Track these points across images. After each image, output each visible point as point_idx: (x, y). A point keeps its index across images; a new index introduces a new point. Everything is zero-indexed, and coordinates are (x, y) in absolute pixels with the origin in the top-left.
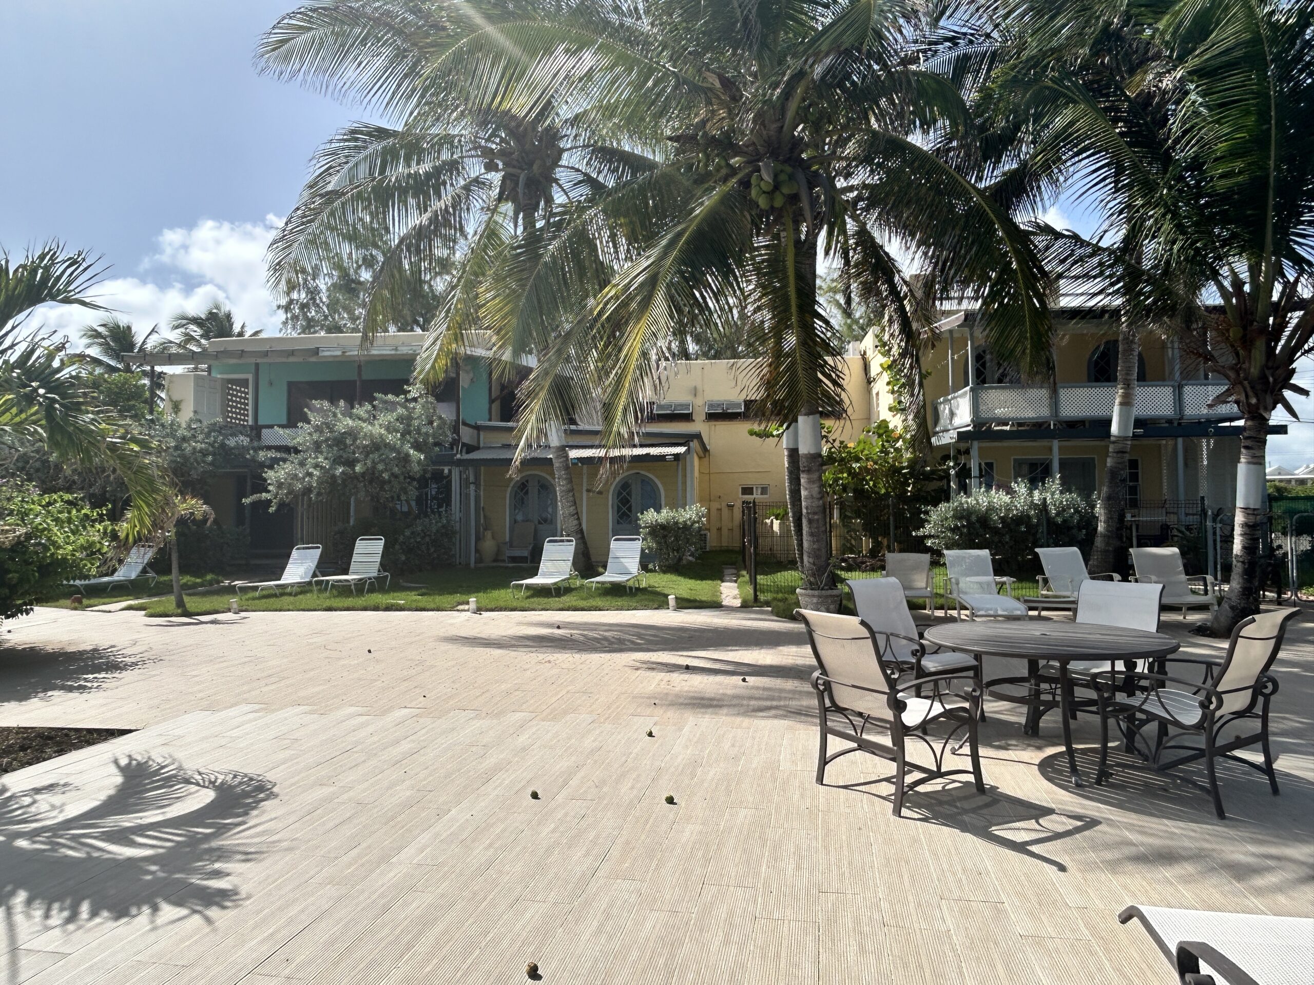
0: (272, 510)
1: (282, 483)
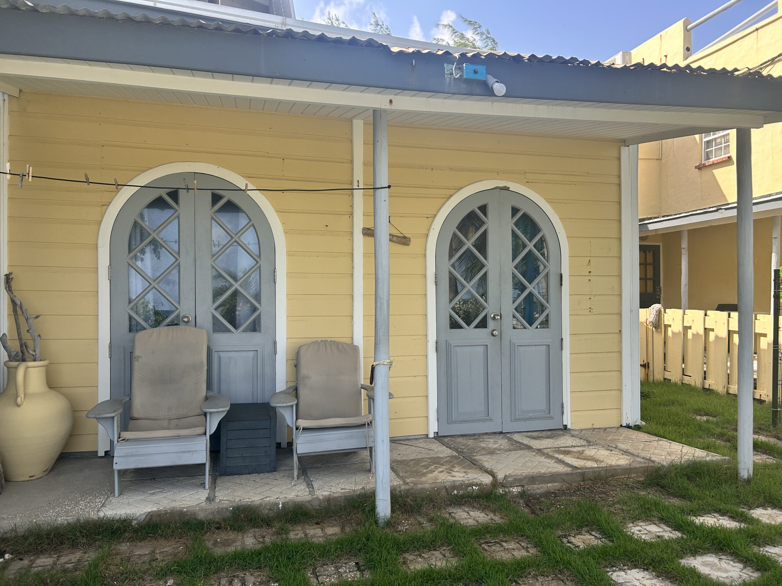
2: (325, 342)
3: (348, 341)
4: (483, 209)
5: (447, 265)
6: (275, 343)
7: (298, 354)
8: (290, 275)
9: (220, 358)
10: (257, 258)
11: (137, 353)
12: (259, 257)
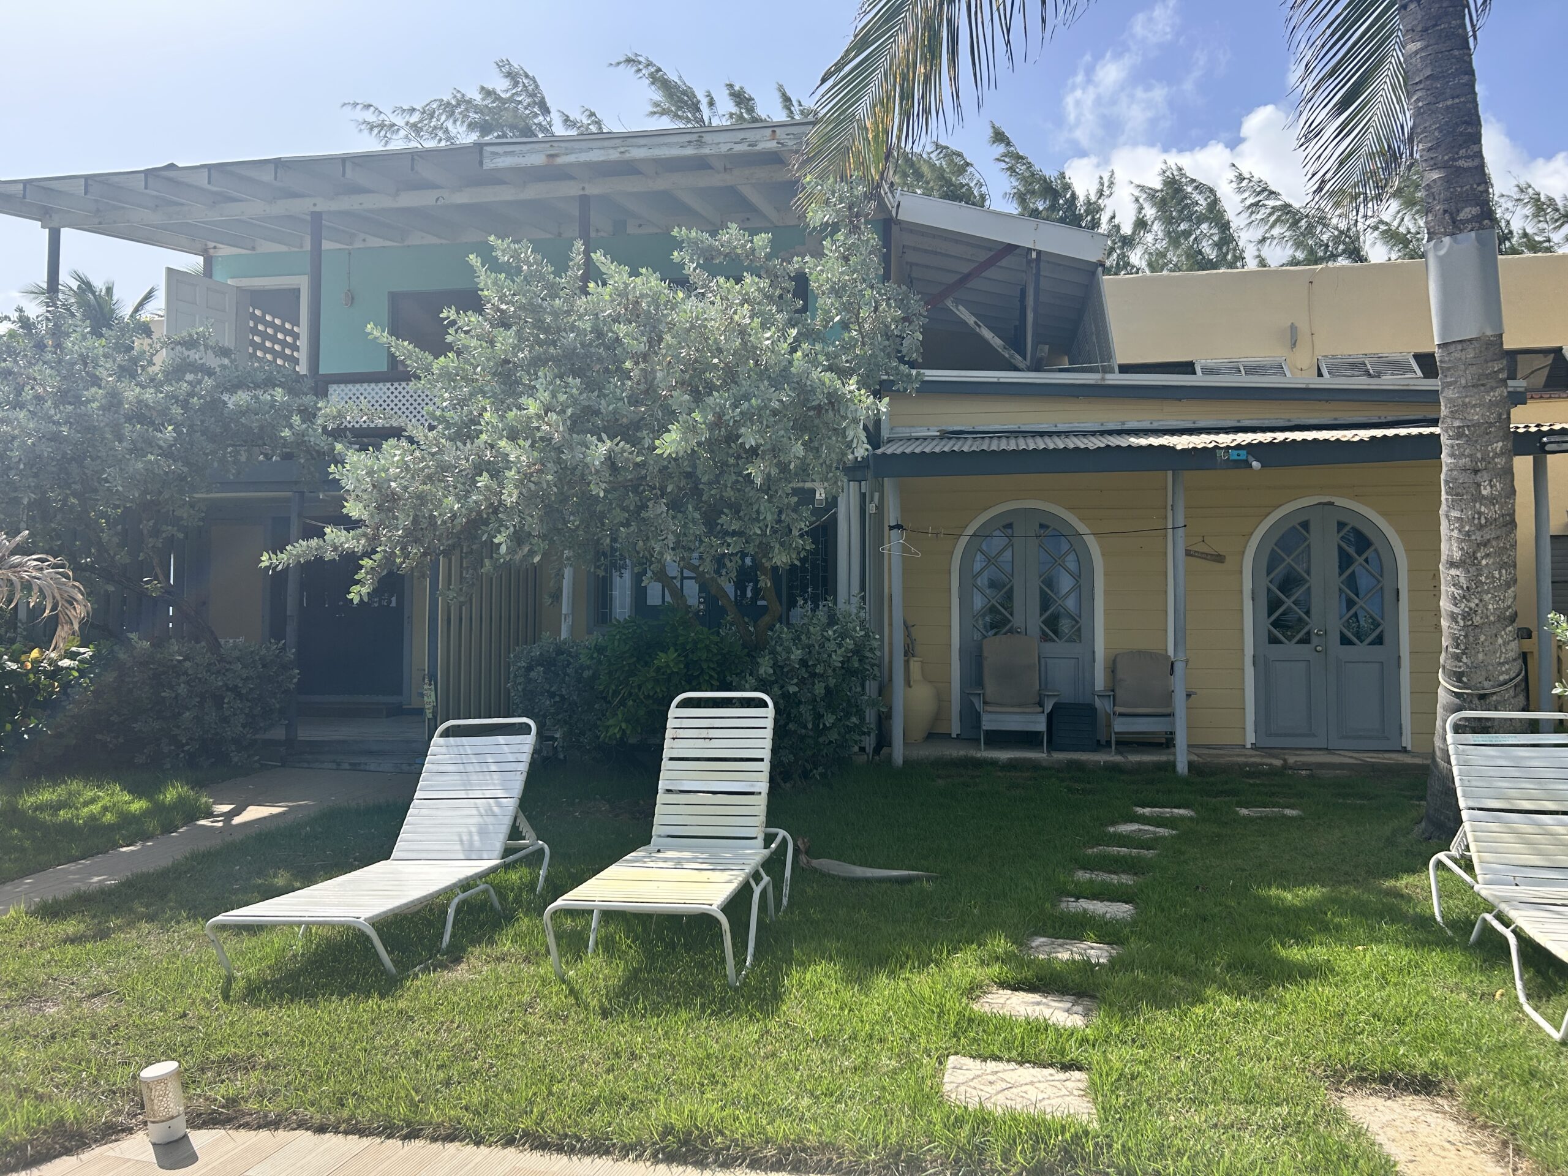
0: (357, 593)
1: (394, 498)
2: (1140, 652)
3: (1163, 652)
4: (1305, 525)
5: (1264, 582)
6: (1094, 652)
7: (1114, 661)
8: (1107, 592)
9: (1046, 663)
10: (1077, 577)
11: (985, 654)
12: (1080, 577)
